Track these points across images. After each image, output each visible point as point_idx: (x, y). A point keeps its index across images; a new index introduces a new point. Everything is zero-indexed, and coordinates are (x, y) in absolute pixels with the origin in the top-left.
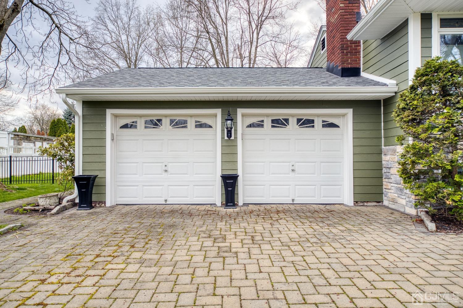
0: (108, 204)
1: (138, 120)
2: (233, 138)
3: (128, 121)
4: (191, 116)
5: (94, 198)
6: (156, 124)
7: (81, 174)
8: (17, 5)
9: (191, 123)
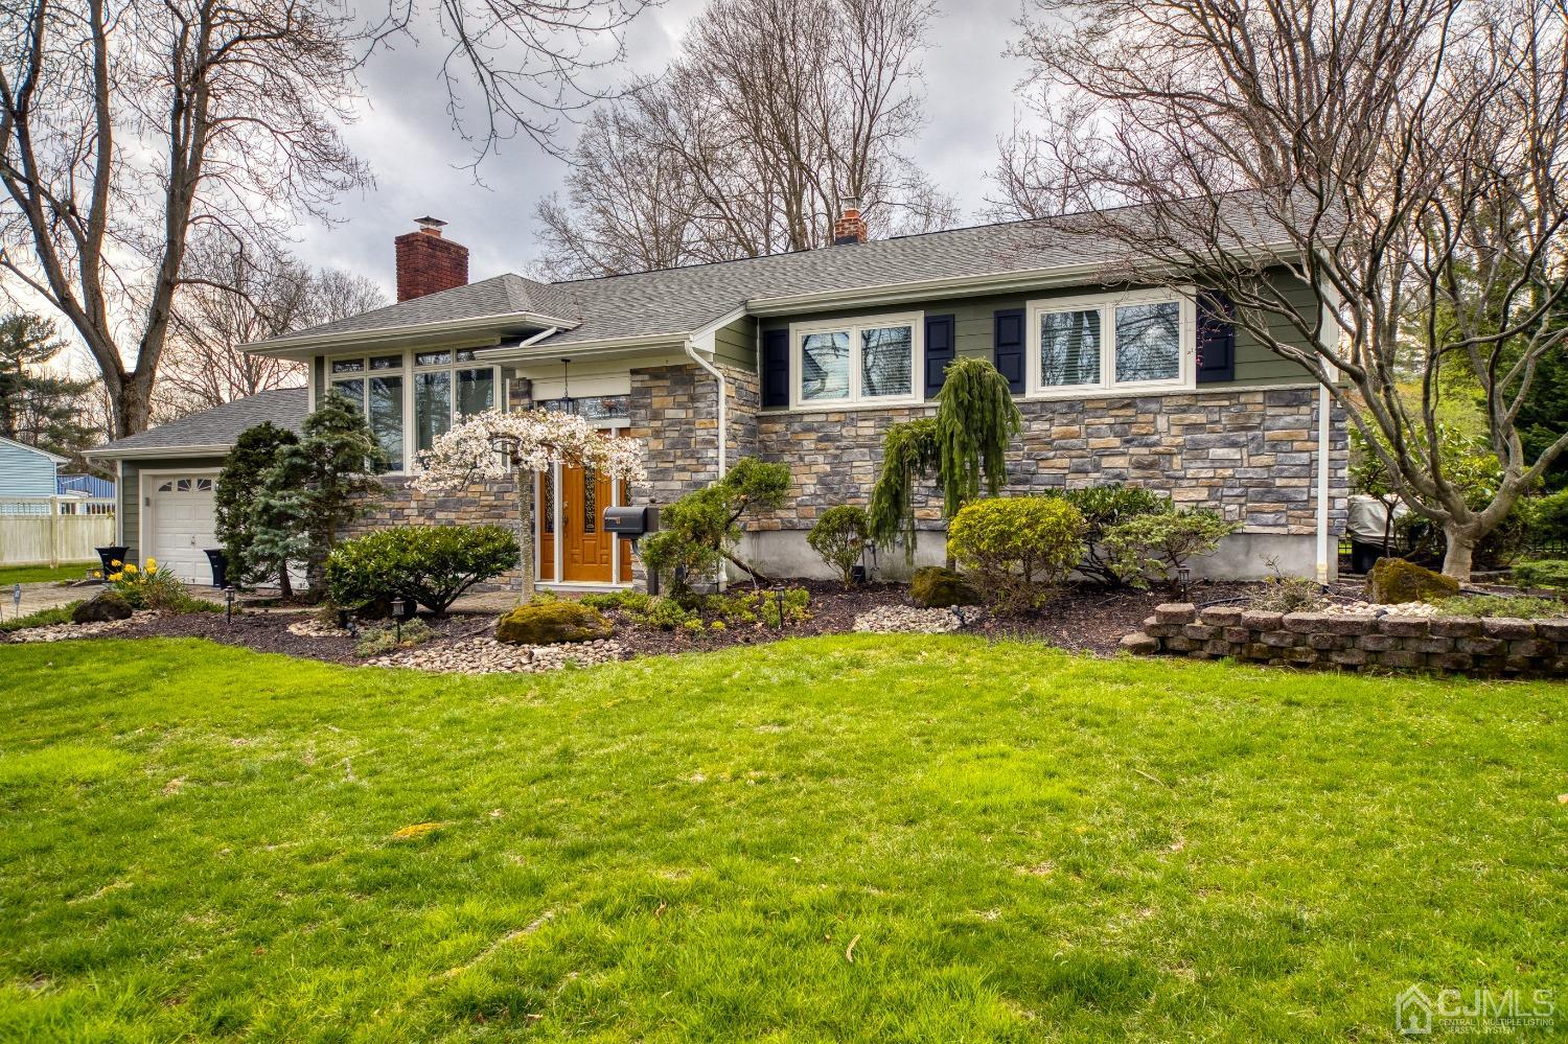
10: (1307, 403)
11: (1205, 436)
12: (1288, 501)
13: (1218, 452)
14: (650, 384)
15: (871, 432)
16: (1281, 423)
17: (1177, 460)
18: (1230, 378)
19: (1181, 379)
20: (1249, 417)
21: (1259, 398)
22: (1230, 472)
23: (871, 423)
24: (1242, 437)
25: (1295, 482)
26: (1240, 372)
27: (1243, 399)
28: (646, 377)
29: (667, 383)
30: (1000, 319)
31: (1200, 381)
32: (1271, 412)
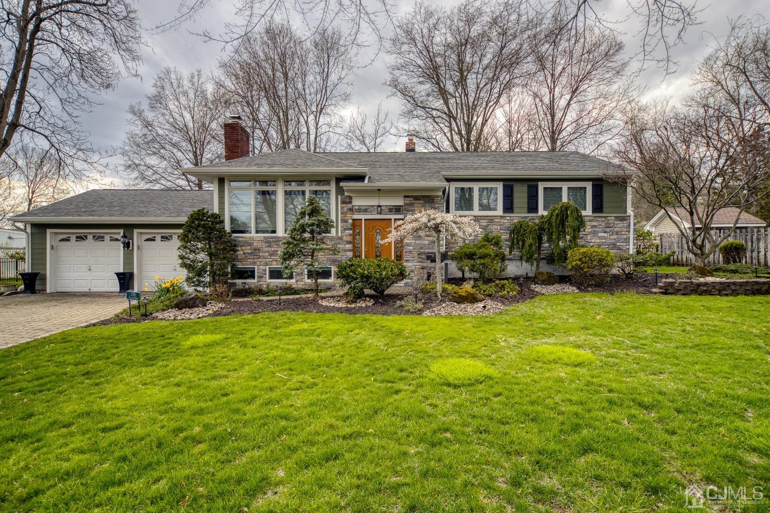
0: (48, 291)
1: (71, 236)
2: (131, 248)
3: (64, 236)
4: (107, 233)
5: (37, 287)
6: (83, 239)
7: (30, 271)
8: (7, 141)
9: (107, 238)
10: (626, 220)
11: (597, 229)
12: (621, 249)
13: (600, 234)
14: (414, 202)
15: (486, 224)
16: (619, 226)
17: (589, 236)
18: (602, 212)
19: (587, 211)
20: (610, 224)
21: (613, 218)
22: (604, 241)
23: (486, 221)
24: (608, 230)
25: (622, 244)
26: (604, 210)
27: (608, 218)
28: (412, 199)
29: (422, 202)
30: (529, 187)
31: (593, 212)
32: (616, 222)
